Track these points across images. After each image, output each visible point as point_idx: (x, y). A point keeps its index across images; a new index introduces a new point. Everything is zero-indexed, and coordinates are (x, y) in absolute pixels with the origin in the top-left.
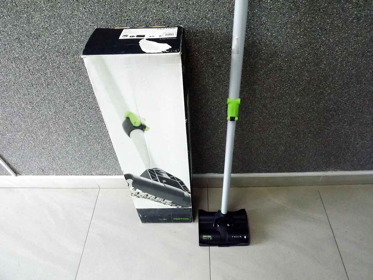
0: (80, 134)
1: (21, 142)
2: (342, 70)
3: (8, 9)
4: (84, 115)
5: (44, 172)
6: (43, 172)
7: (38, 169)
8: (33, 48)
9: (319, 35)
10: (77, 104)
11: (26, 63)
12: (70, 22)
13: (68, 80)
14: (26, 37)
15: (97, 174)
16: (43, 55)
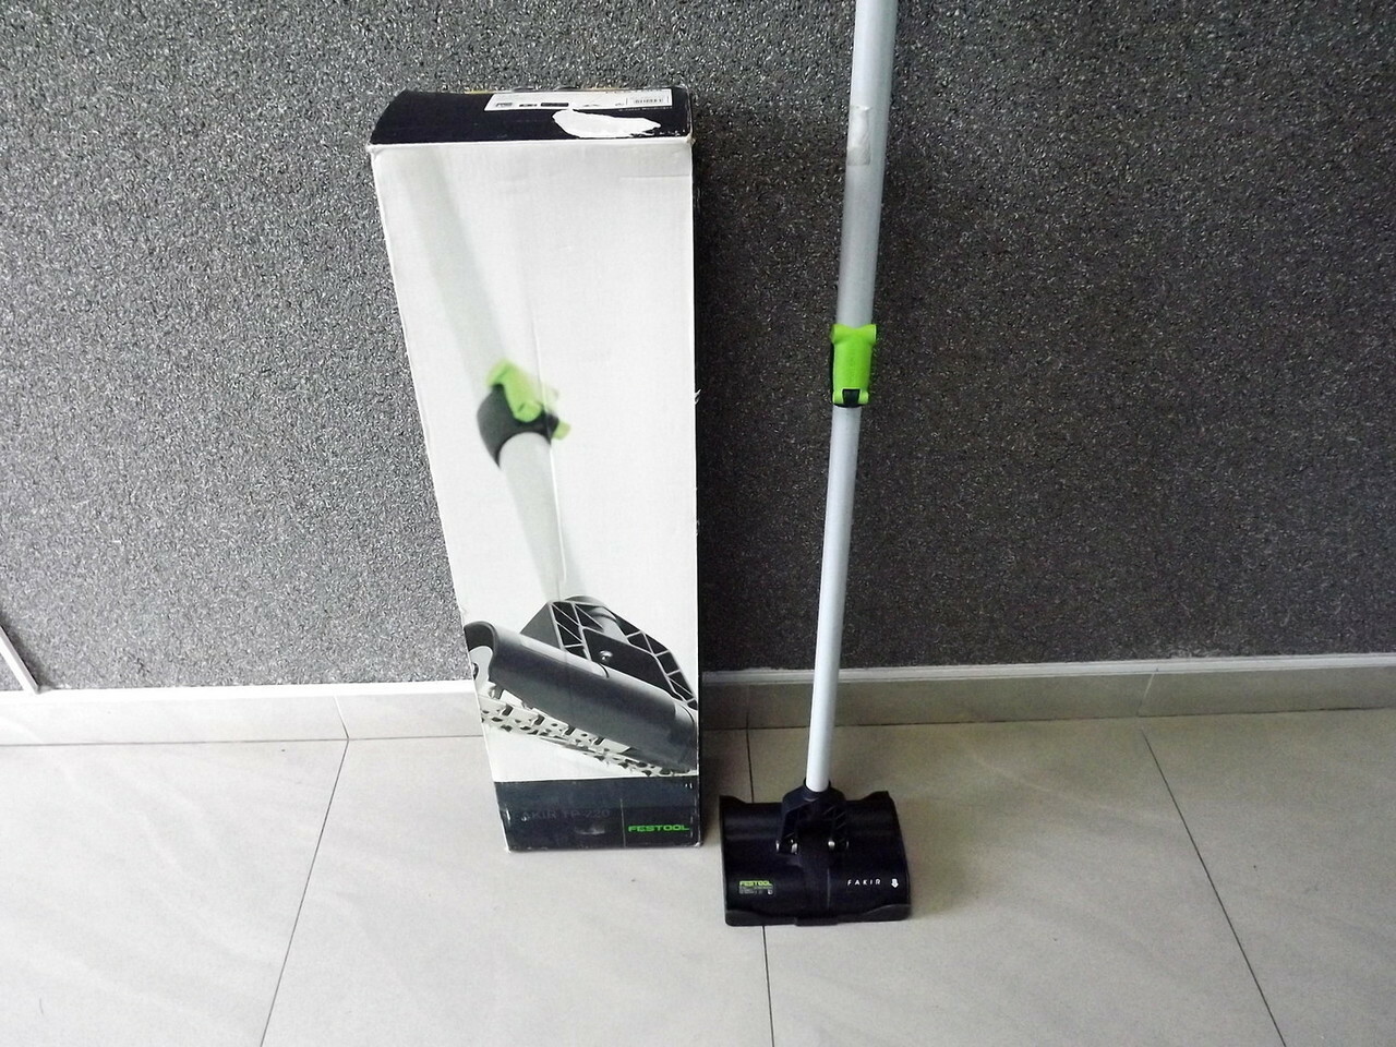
1: (76, 543)
2: (1197, 257)
3: (112, 27)
4: (323, 427)
5: (144, 675)
6: (141, 672)
7: (125, 659)
8: (177, 167)
9: (1118, 129)
10: (303, 381)
11: (141, 226)
12: (314, 75)
13: (281, 289)
14: (158, 129)
15: (344, 678)
16: (208, 196)
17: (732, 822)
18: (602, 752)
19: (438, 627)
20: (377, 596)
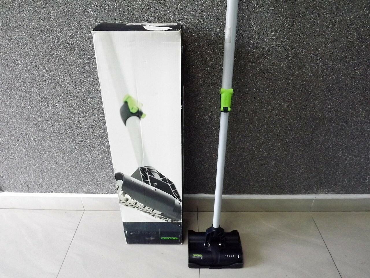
0: (74, 140)
1: (11, 149)
2: (323, 75)
4: (80, 118)
5: (28, 189)
6: (28, 188)
7: (23, 184)
8: (44, 43)
9: (300, 39)
10: (75, 104)
11: (34, 59)
13: (71, 78)
14: (40, 32)
15: (84, 192)
16: (52, 51)
17: (191, 237)
18: (154, 214)
19: (111, 178)
20: (94, 168)
